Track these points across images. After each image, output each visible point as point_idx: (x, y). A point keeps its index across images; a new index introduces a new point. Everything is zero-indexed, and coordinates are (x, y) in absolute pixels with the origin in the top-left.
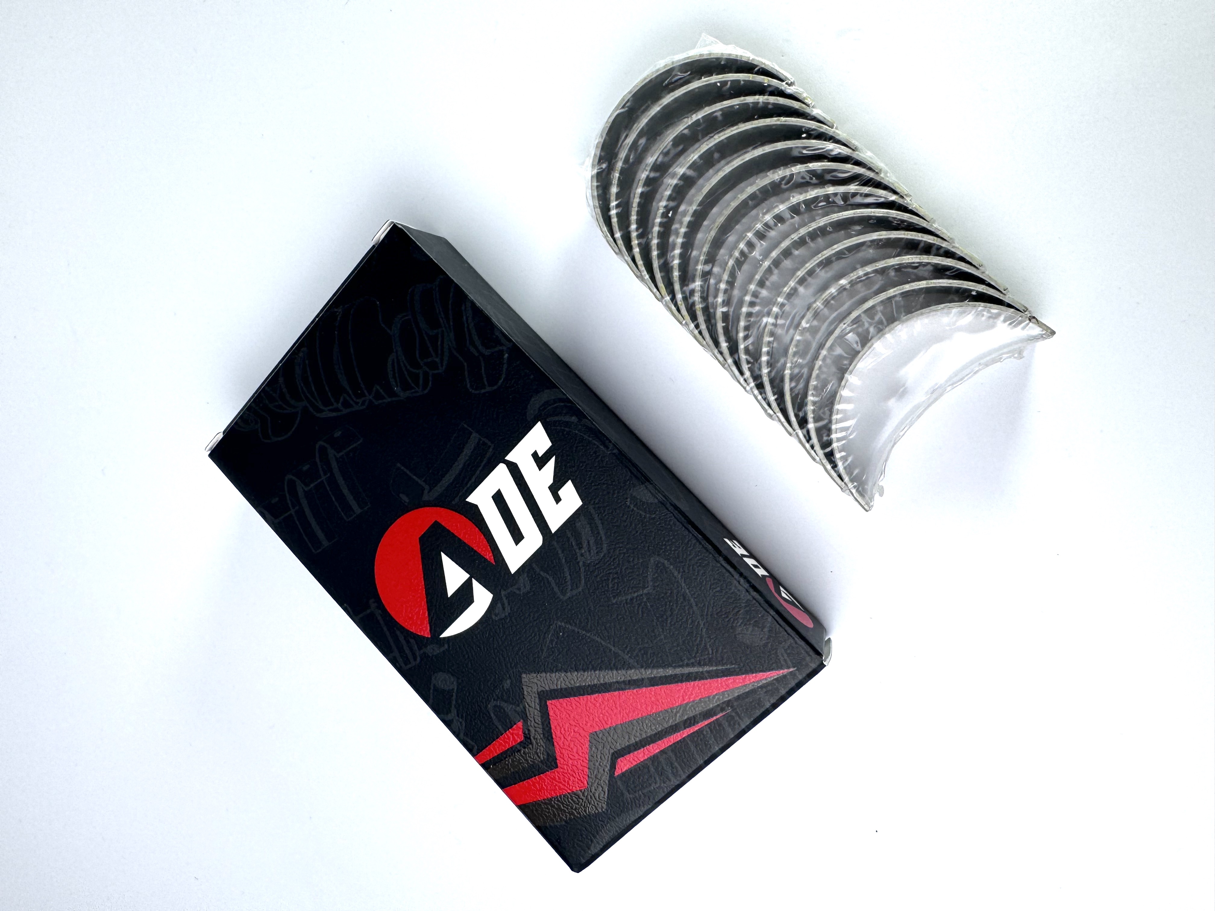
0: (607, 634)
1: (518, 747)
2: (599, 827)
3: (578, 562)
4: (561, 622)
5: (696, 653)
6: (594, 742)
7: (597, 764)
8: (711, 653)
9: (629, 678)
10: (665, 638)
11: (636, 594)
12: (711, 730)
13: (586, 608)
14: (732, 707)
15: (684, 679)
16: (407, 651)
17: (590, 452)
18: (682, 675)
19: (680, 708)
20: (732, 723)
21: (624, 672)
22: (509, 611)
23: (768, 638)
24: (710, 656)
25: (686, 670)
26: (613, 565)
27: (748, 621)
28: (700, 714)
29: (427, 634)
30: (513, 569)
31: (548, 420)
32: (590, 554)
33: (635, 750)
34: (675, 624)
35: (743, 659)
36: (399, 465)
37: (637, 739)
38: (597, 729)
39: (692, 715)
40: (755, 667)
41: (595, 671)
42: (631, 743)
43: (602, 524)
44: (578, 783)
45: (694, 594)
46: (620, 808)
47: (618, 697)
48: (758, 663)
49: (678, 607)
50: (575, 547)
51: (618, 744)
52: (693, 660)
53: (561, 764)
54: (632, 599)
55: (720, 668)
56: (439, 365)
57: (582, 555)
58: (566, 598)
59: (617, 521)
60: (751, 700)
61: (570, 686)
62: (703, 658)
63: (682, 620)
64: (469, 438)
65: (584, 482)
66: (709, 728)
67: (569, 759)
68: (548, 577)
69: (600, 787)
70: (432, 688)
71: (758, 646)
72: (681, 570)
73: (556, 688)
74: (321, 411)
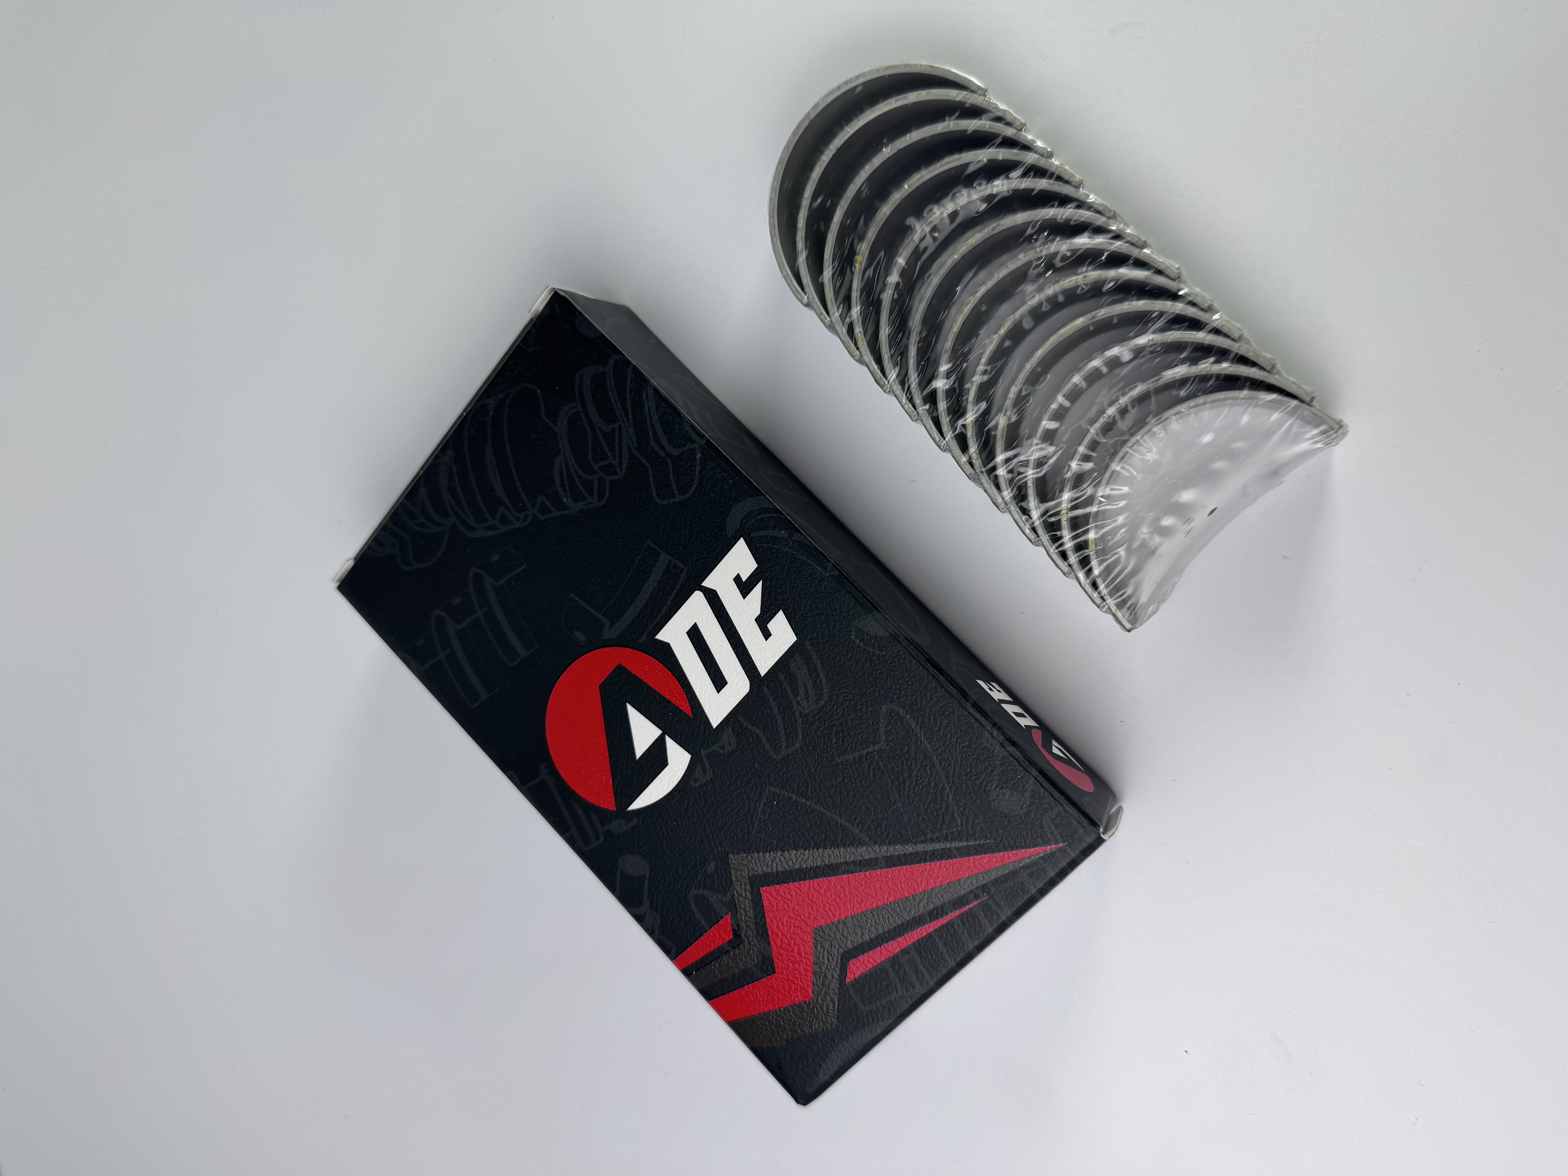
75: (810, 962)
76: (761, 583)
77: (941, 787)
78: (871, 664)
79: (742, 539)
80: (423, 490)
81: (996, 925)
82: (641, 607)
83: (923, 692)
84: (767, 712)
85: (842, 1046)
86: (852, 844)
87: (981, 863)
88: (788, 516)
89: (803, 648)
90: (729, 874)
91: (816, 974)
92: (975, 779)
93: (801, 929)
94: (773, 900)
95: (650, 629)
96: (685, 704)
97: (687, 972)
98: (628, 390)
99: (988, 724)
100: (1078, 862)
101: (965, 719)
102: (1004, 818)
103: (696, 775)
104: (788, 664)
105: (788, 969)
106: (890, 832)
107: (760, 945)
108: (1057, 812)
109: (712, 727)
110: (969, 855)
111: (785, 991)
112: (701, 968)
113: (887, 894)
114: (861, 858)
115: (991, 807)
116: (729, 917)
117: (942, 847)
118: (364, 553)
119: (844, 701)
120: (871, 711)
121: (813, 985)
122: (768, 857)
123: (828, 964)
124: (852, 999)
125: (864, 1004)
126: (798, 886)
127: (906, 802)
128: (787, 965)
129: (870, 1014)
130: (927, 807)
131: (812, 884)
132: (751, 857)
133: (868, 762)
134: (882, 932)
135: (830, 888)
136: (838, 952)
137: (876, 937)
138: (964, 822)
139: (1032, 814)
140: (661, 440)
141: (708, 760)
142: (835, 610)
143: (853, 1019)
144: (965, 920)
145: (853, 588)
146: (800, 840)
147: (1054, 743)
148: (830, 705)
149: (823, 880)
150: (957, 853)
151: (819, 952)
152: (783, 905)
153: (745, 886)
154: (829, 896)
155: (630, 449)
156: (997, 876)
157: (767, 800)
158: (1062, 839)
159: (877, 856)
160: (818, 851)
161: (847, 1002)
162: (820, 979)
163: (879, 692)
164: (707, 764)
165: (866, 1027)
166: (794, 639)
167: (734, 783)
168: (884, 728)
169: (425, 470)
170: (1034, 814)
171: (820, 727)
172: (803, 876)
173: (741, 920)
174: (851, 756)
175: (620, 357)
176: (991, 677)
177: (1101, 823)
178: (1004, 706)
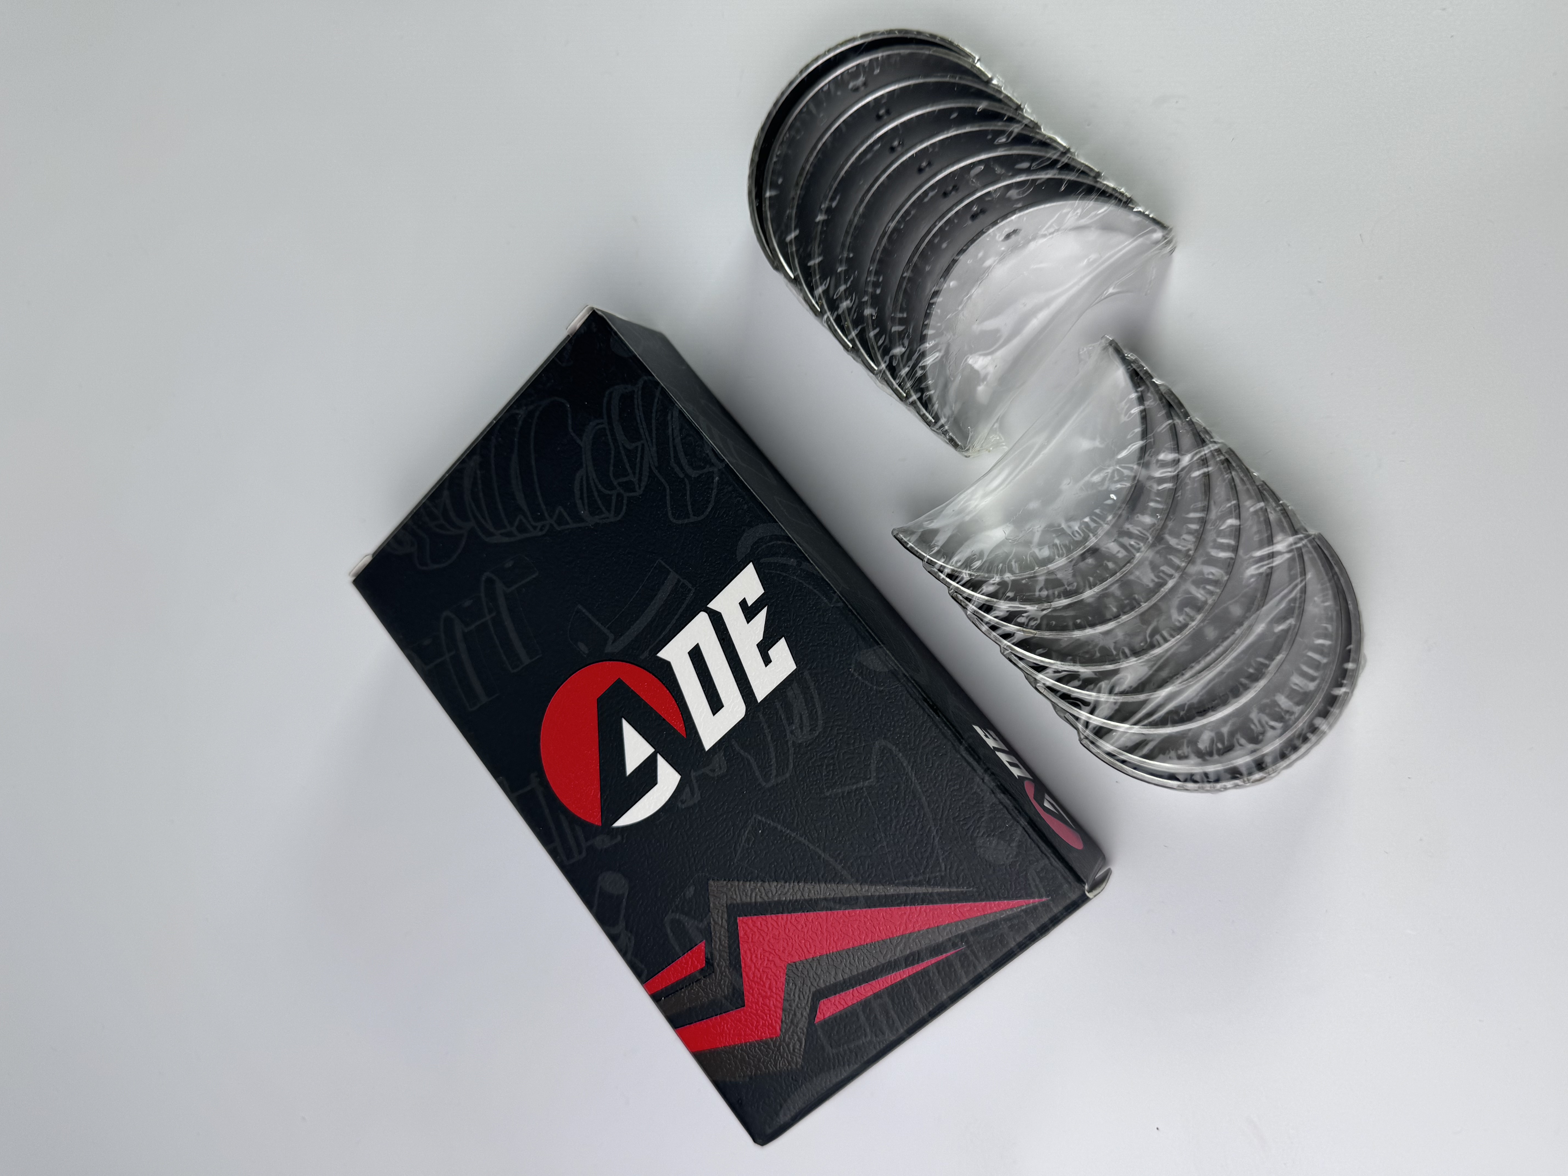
0: (816, 835)
1: (698, 975)
2: (791, 1089)
3: (787, 741)
4: (761, 816)
5: (925, 868)
6: (791, 975)
7: (794, 1005)
8: (943, 869)
9: (840, 895)
10: (887, 845)
11: (855, 787)
12: (939, 972)
13: (793, 800)
14: (967, 943)
15: (908, 901)
16: (572, 842)
17: (810, 604)
18: (907, 896)
19: (901, 940)
20: (966, 964)
21: (834, 886)
22: (699, 798)
23: (1016, 856)
24: (943, 874)
25: (912, 890)
26: (829, 747)
27: (992, 831)
28: (926, 949)
29: (598, 823)
30: (708, 744)
31: (762, 561)
32: (802, 731)
33: (842, 990)
34: (900, 829)
35: (984, 880)
36: (580, 607)
37: (846, 977)
38: (796, 959)
39: (915, 949)
40: (998, 893)
41: (798, 883)
42: (838, 980)
43: (819, 694)
44: (769, 1029)
45: (926, 791)
46: (819, 1066)
47: (825, 918)
48: (1003, 887)
49: (906, 808)
50: (785, 722)
51: (822, 981)
52: (920, 878)
53: (748, 1001)
54: (848, 793)
55: (954, 890)
56: (637, 486)
57: (792, 732)
58: (769, 785)
59: (838, 692)
60: (992, 935)
61: (766, 898)
62: (933, 875)
63: (910, 822)
64: (665, 579)
65: (800, 642)
66: (937, 968)
67: (759, 996)
68: (749, 757)
69: (795, 1035)
70: (598, 891)
71: (1003, 864)
72: (912, 760)
73: (749, 900)
74: (491, 534)
75: (781, 998)
76: (765, 609)
77: (928, 829)
78: (868, 698)
79: (751, 563)
80: (446, 493)
81: (972, 976)
82: (646, 624)
83: (918, 731)
84: (760, 739)
85: (806, 1087)
86: (833, 880)
87: (962, 911)
88: (798, 545)
89: (802, 677)
90: (707, 900)
91: (786, 1011)
92: (963, 824)
93: (775, 964)
94: (749, 931)
95: (652, 646)
96: (680, 724)
97: (656, 998)
98: (654, 410)
99: (980, 768)
100: (1060, 918)
101: (958, 762)
102: (988, 867)
103: (684, 797)
104: (785, 692)
105: (757, 1003)
106: (872, 872)
107: (731, 976)
108: (1043, 865)
109: (704, 749)
110: (950, 901)
111: (752, 1025)
112: (671, 994)
113: (864, 934)
114: (841, 896)
115: (976, 855)
116: (703, 945)
117: (924, 891)
118: (382, 549)
119: (838, 733)
120: (864, 746)
121: (782, 1022)
122: (748, 886)
123: (798, 1002)
124: (820, 1041)
125: (831, 1047)
126: (775, 919)
127: (892, 841)
128: (757, 999)
129: (836, 1057)
130: (911, 848)
131: (789, 918)
132: (731, 885)
133: (857, 797)
134: (856, 973)
135: (808, 923)
136: (810, 990)
137: (850, 978)
138: (949, 867)
139: (1018, 865)
140: (682, 461)
141: (697, 782)
142: (837, 642)
143: (818, 1060)
144: (941, 968)
145: (856, 621)
146: (781, 872)
147: (1047, 797)
148: (823, 737)
149: (801, 915)
150: (939, 899)
151: (791, 989)
152: (759, 938)
153: (722, 914)
154: (806, 931)
155: (650, 468)
156: (977, 926)
157: (753, 828)
158: (1046, 893)
159: (858, 895)
160: (798, 884)
161: (815, 1042)
162: (789, 1017)
163: (874, 727)
164: (696, 786)
165: (832, 1070)
166: (794, 667)
167: (721, 808)
168: (875, 765)
169: (450, 474)
170: (1019, 865)
171: (811, 759)
172: (781, 909)
173: (716, 948)
174: (840, 791)
175: (650, 378)
176: (989, 725)
177: (1087, 881)
178: (999, 754)
